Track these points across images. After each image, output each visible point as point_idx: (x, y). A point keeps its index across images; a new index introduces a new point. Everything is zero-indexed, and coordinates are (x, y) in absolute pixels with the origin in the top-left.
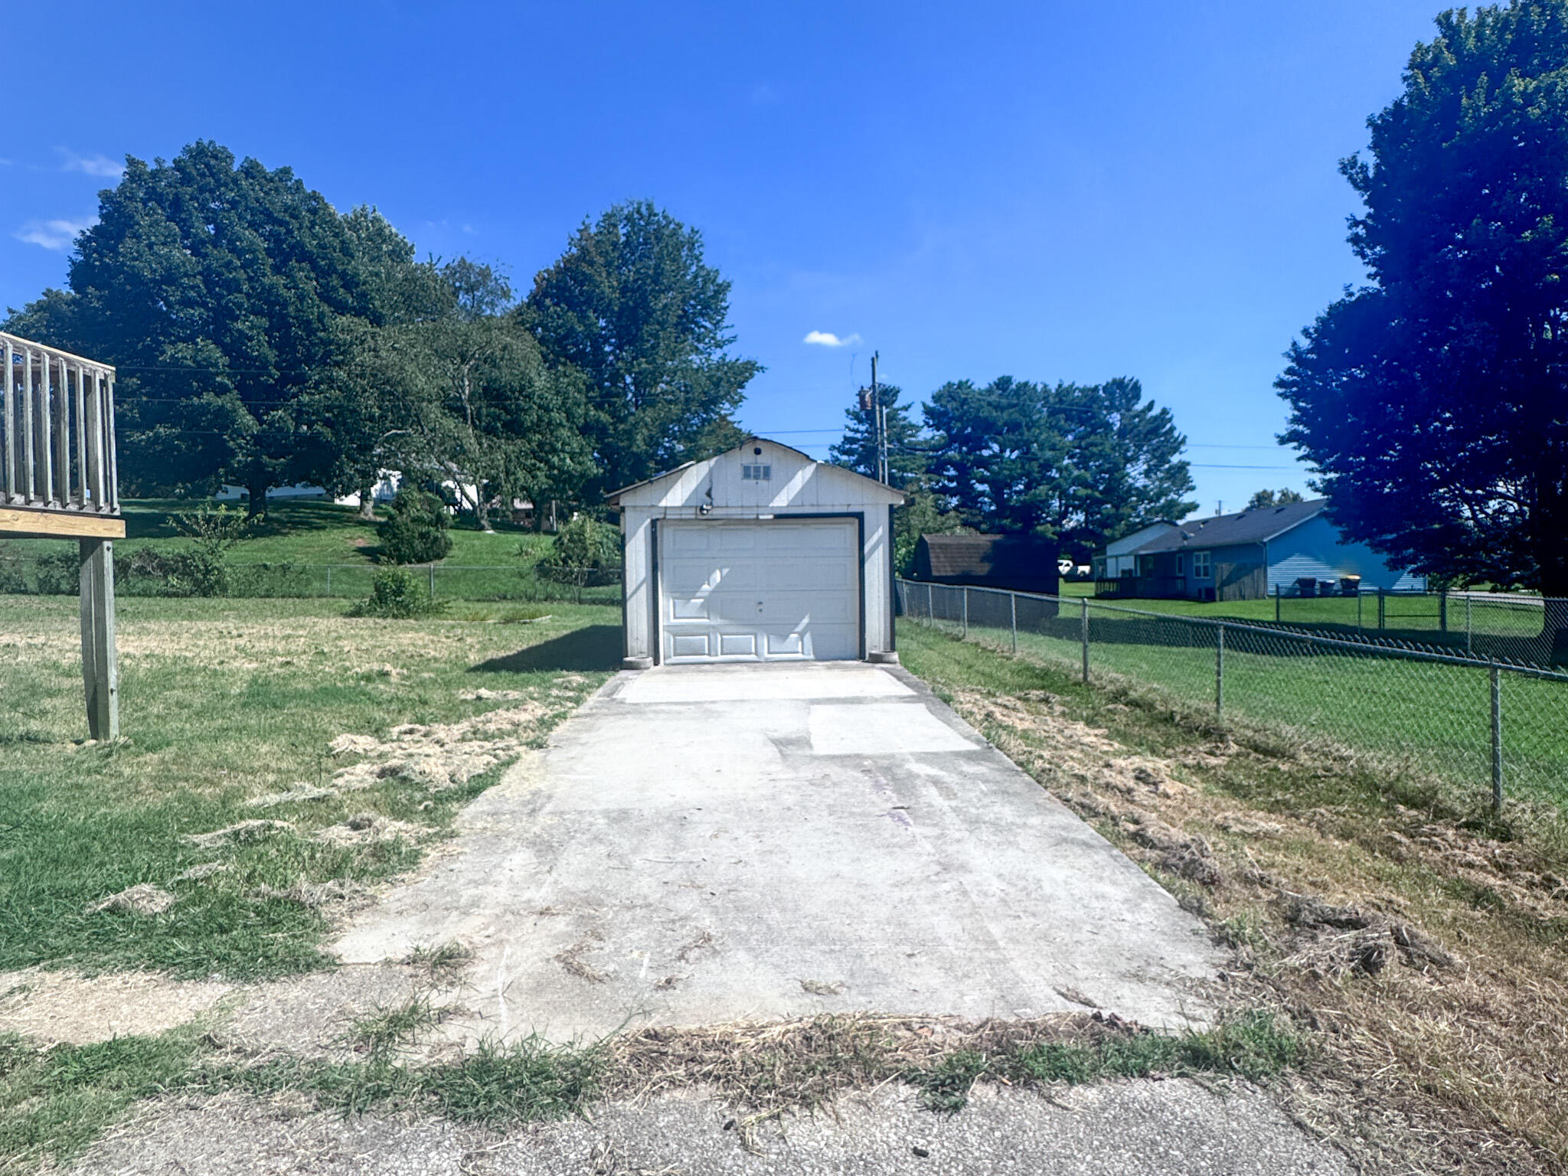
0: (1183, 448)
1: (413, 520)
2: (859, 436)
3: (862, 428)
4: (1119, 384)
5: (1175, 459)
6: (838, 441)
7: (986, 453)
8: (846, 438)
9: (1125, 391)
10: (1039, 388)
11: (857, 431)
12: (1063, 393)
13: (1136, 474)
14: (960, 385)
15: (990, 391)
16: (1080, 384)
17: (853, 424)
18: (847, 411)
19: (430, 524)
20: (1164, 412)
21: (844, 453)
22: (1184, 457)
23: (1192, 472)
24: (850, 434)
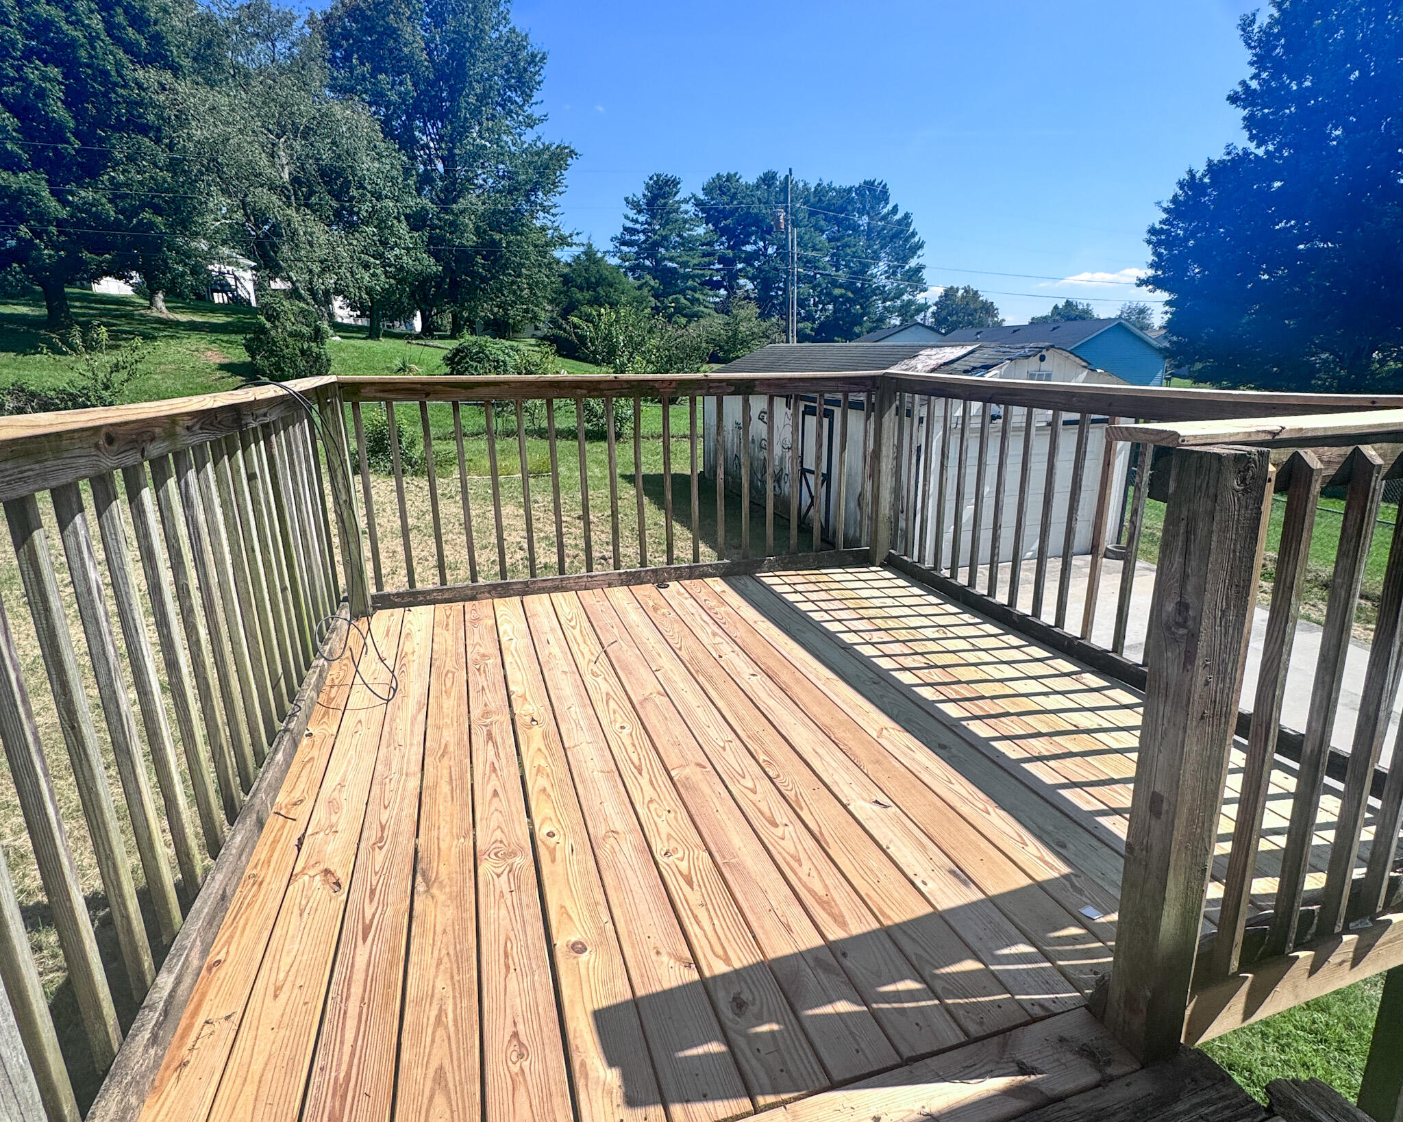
0: (920, 252)
1: (291, 335)
2: (638, 226)
3: (642, 218)
4: (870, 185)
5: (913, 263)
6: (618, 232)
7: (749, 248)
8: (625, 229)
9: (874, 193)
10: (801, 185)
11: (636, 221)
12: (820, 191)
13: (879, 271)
14: (729, 178)
15: (758, 187)
16: (836, 185)
17: (632, 214)
18: (626, 199)
19: (310, 339)
20: (907, 216)
21: (624, 243)
22: (921, 261)
23: (925, 274)
24: (630, 224)
